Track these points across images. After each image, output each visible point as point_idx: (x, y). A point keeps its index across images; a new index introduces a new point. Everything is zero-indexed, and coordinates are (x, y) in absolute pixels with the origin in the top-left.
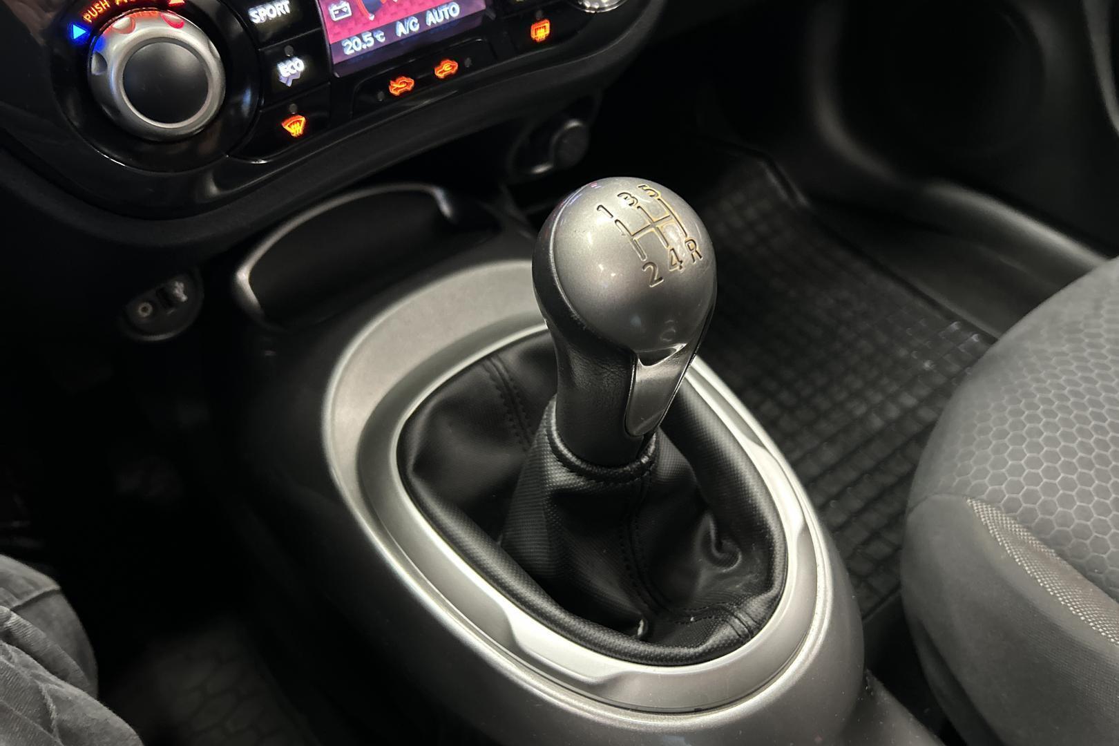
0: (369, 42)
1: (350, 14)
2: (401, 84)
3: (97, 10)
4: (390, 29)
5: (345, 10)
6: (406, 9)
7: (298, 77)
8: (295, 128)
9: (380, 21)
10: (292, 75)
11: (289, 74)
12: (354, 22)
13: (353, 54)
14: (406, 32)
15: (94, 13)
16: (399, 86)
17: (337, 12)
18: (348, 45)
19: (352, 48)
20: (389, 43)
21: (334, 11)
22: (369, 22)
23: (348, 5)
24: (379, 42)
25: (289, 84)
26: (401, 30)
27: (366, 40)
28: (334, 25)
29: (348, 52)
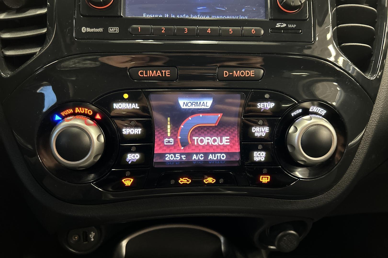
0: (178, 158)
1: (173, 144)
2: (184, 180)
3: (67, 112)
4: (189, 155)
5: (171, 141)
6: (199, 149)
7: (135, 161)
8: (128, 182)
9: (185, 151)
10: (132, 159)
11: (131, 158)
12: (173, 148)
13: (168, 160)
14: (197, 159)
15: (66, 113)
16: (183, 181)
17: (167, 141)
18: (168, 156)
19: (169, 158)
20: (187, 161)
21: (166, 141)
22: (180, 150)
23: (173, 140)
24: (183, 159)
25: (130, 163)
26: (194, 157)
27: (177, 156)
28: (164, 146)
29: (167, 159)
